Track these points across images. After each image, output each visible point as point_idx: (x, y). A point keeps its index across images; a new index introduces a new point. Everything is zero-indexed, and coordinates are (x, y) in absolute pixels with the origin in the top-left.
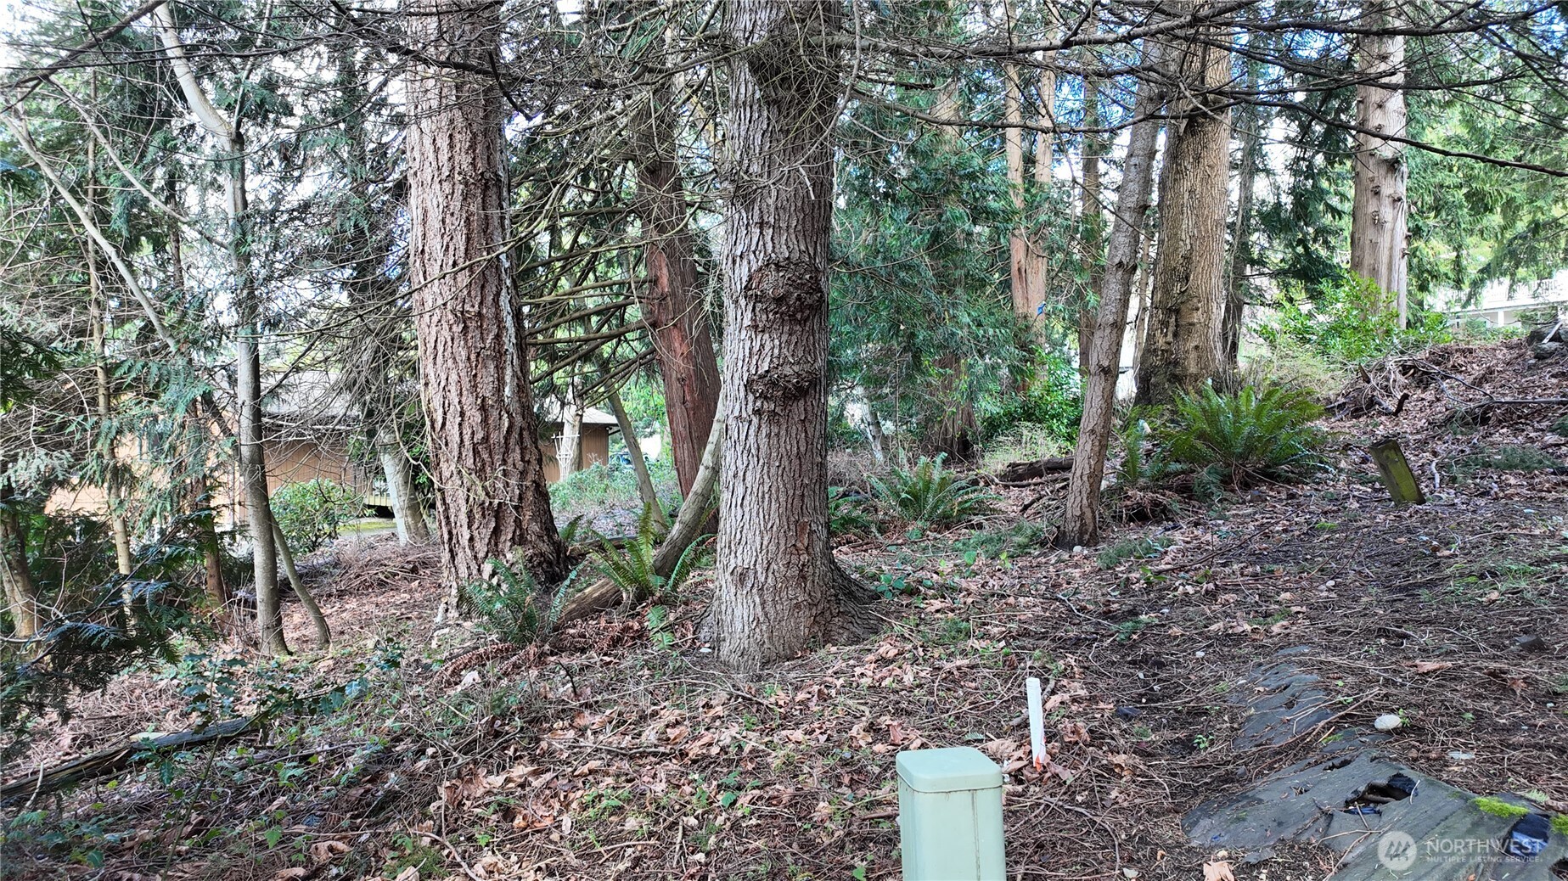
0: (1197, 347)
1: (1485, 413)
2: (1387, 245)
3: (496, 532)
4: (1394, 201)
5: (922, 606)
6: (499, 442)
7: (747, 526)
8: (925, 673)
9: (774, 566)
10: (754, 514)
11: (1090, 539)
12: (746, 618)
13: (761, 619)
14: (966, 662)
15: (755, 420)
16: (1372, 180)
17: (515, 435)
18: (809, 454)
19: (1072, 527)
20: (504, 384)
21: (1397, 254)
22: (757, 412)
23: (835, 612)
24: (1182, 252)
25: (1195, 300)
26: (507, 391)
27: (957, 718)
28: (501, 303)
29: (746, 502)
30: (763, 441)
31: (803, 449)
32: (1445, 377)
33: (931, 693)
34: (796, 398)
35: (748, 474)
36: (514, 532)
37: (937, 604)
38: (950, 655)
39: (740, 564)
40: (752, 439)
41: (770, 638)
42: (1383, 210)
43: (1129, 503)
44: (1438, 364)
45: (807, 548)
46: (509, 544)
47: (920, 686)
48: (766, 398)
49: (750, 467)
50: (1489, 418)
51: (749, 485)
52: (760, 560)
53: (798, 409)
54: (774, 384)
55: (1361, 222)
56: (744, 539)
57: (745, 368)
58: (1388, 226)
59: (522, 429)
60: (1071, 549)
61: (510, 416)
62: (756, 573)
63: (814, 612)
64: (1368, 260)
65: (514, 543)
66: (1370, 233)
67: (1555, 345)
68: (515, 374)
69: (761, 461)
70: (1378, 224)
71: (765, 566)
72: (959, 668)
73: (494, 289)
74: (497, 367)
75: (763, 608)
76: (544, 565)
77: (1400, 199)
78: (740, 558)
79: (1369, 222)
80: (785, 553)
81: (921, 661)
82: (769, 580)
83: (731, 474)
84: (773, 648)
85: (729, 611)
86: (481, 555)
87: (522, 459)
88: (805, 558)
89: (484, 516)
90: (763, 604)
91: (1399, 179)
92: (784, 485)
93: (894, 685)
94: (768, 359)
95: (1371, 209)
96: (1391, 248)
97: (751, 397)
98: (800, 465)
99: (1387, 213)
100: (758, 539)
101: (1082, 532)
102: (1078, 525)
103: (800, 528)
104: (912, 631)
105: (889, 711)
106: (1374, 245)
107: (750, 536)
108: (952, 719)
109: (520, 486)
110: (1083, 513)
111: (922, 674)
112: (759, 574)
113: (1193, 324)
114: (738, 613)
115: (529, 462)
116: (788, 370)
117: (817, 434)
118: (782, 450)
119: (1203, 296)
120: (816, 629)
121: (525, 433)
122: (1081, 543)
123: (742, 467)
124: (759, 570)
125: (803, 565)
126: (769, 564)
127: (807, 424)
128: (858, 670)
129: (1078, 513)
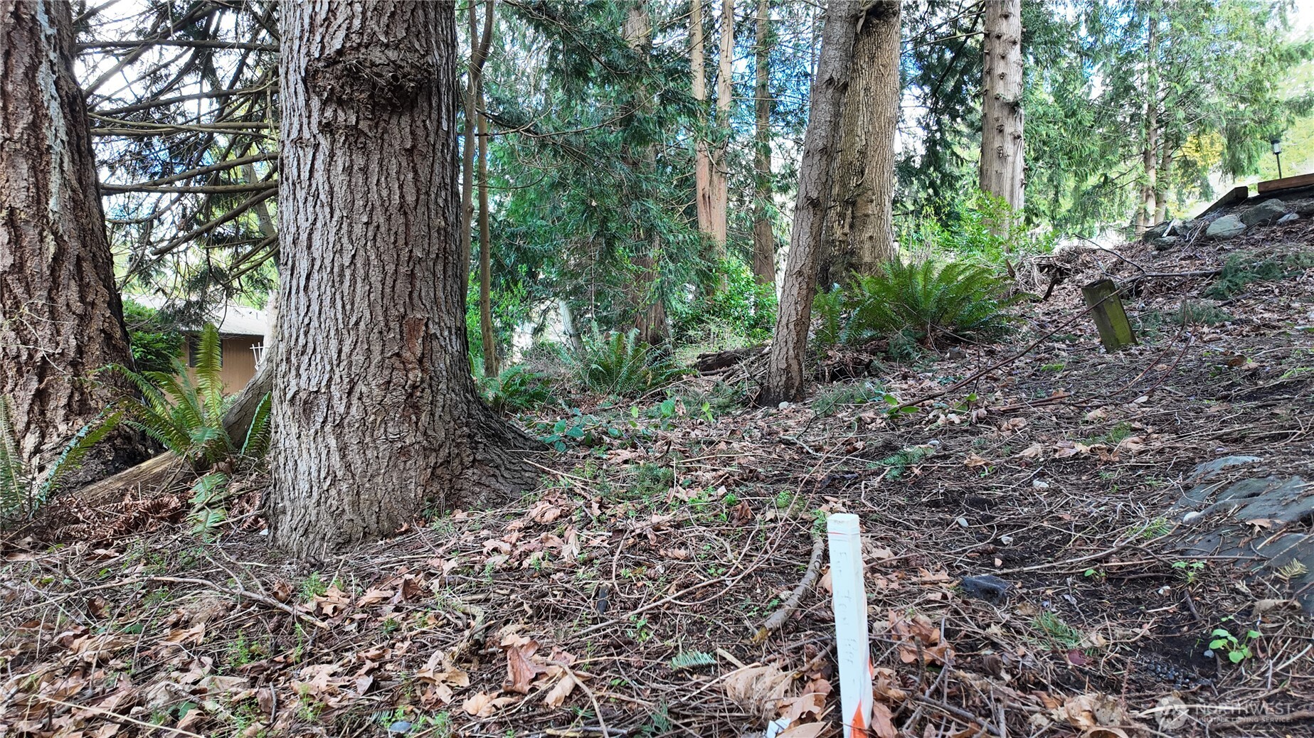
0: (871, 238)
1: (1137, 287)
2: (1010, 175)
3: (41, 396)
4: (1015, 138)
5: (605, 457)
6: (41, 273)
7: (315, 324)
8: (599, 538)
9: (361, 387)
10: (327, 302)
11: (795, 392)
12: (315, 474)
13: (340, 474)
14: (667, 517)
15: (324, 143)
16: (997, 120)
17: (68, 266)
18: (421, 209)
19: (777, 382)
20: (48, 194)
21: (1018, 184)
22: (327, 128)
23: (467, 460)
24: (858, 147)
25: (870, 193)
26: (53, 204)
27: (654, 618)
28: (40, 81)
29: (313, 284)
30: (339, 179)
31: (410, 199)
32: (1077, 272)
33: (607, 573)
34: (396, 110)
35: (316, 236)
36: (71, 397)
37: (626, 454)
38: (641, 511)
39: (303, 384)
40: (320, 176)
41: (355, 504)
42: (1006, 146)
43: (829, 362)
44: (1069, 262)
45: (420, 361)
46: (62, 412)
47: (589, 562)
48: (340, 102)
49: (319, 225)
50: (1142, 291)
51: (317, 255)
52: (337, 378)
53: (400, 131)
54: (353, 75)
55: (988, 156)
56: (311, 345)
57: (303, 51)
58: (1010, 159)
59: (79, 259)
60: (776, 406)
61: (58, 238)
62: (330, 399)
63: (432, 460)
64: (994, 187)
65: (71, 410)
66: (996, 166)
67: (1173, 238)
68: (65, 183)
69: (337, 214)
70: (1002, 156)
71: (346, 387)
72: (657, 528)
73: (27, 59)
74: (33, 168)
75: (343, 457)
76: (118, 442)
77: (1019, 137)
78: (304, 377)
79: (995, 155)
80: (381, 366)
81: (595, 523)
82: (353, 410)
83: (289, 239)
84: (358, 520)
85: (291, 464)
86: (20, 427)
87: (82, 299)
88: (416, 375)
89: (19, 372)
90: (343, 450)
91: (1018, 120)
92: (379, 256)
93: (544, 564)
94: (341, 34)
95: (996, 145)
96: (1013, 178)
97: (315, 103)
98: (407, 225)
99: (1009, 148)
100: (334, 344)
101: (788, 386)
102: (784, 379)
103: (408, 329)
104: (586, 484)
105: (523, 612)
106: (999, 175)
107: (320, 338)
108: (642, 622)
109: (79, 334)
110: (789, 366)
111: (595, 542)
112: (336, 402)
113: (867, 216)
114: (302, 467)
115: (93, 304)
116: (376, 55)
117: (437, 180)
118: (374, 196)
119: (877, 189)
120: (436, 486)
121: (86, 266)
122: (787, 398)
123: (305, 225)
124: (336, 394)
125: (414, 387)
126: (353, 384)
127: (418, 159)
128: (490, 545)
129: (784, 366)
